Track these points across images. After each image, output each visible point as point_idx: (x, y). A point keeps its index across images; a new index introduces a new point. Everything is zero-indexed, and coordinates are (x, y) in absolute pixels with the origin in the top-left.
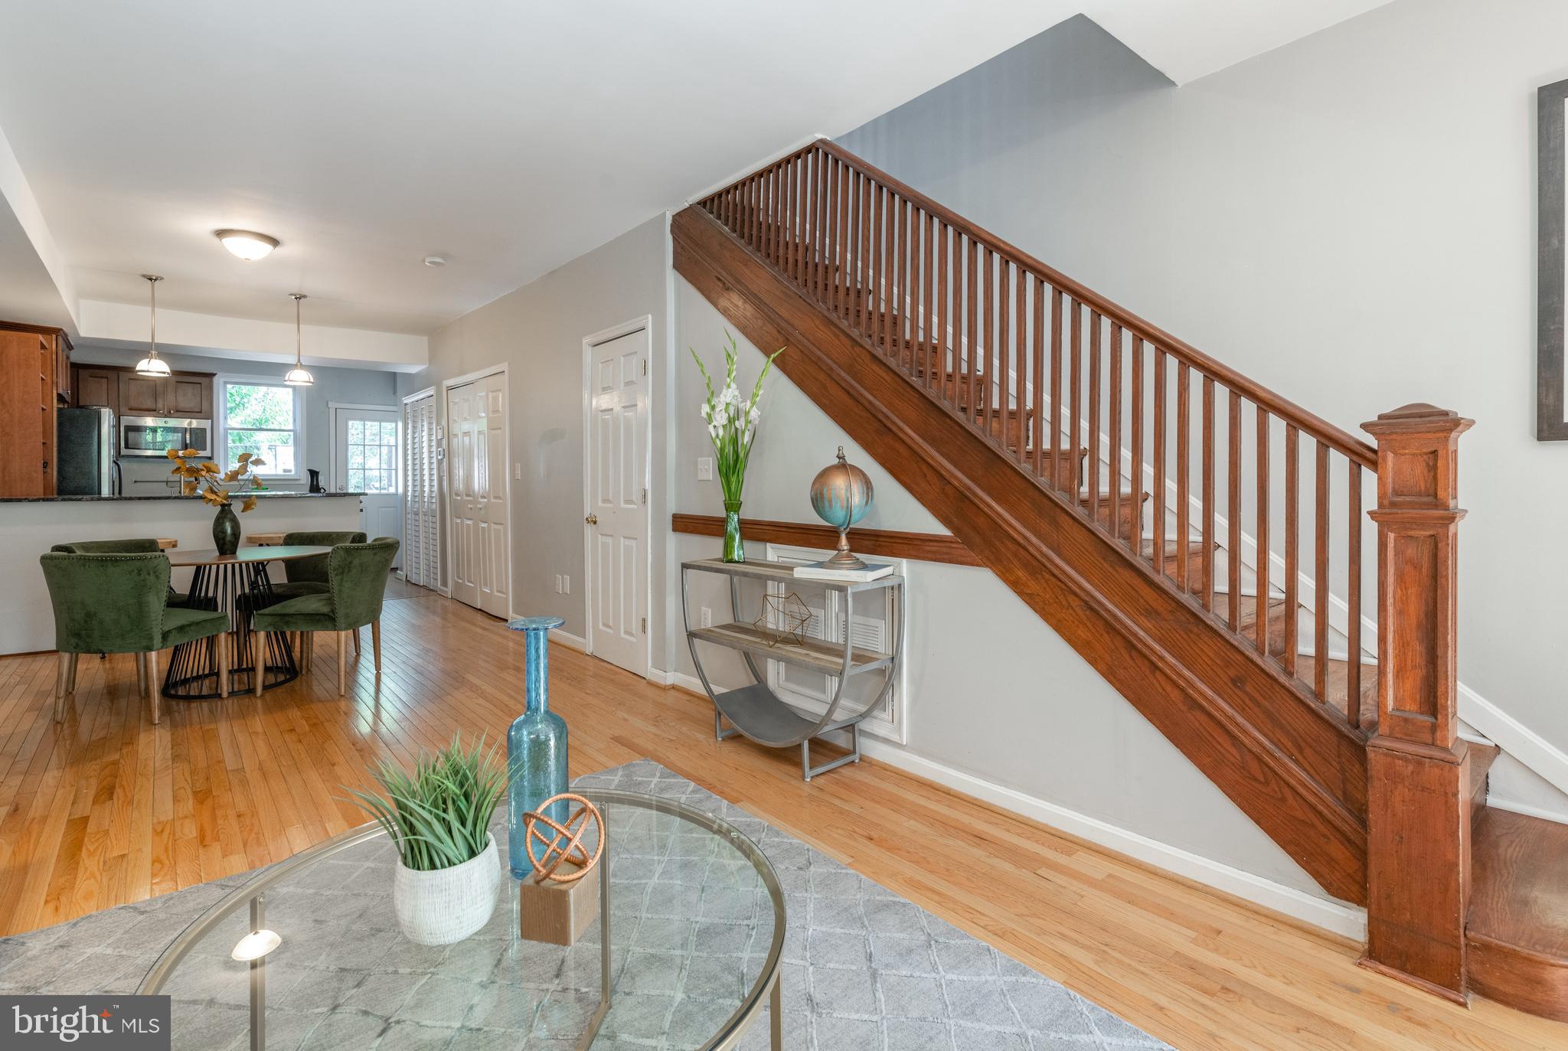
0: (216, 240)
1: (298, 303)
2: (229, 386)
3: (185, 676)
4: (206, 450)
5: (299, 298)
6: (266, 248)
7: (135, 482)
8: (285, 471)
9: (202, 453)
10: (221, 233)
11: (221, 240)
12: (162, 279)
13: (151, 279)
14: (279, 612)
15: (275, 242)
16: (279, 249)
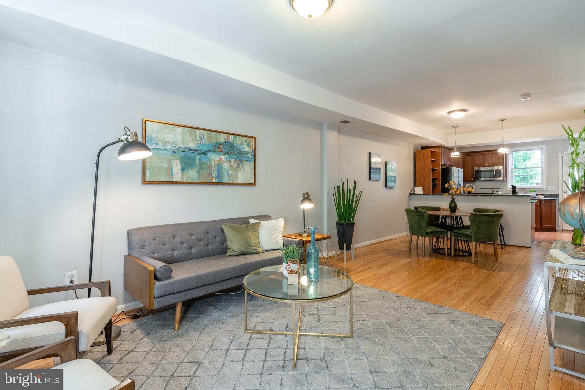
0: (448, 114)
1: (503, 122)
2: (514, 153)
3: (437, 247)
4: (501, 177)
5: (502, 120)
6: (464, 113)
7: (481, 188)
8: (537, 184)
9: (500, 179)
10: (449, 113)
11: (450, 114)
12: (458, 126)
13: (455, 127)
14: (457, 232)
15: (465, 110)
16: (468, 113)
